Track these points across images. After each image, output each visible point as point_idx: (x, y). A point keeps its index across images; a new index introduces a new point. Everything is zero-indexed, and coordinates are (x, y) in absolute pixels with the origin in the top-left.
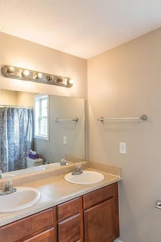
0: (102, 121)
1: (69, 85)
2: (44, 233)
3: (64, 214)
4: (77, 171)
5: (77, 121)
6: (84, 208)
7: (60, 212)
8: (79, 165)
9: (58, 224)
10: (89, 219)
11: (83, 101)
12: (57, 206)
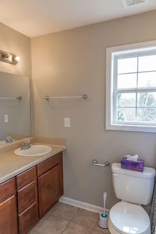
0: (48, 99)
1: (14, 62)
2: (6, 201)
3: (22, 182)
4: (26, 146)
5: (20, 99)
6: (38, 175)
7: (19, 181)
8: (27, 140)
9: (17, 192)
10: (42, 184)
11: (27, 79)
12: (16, 176)
